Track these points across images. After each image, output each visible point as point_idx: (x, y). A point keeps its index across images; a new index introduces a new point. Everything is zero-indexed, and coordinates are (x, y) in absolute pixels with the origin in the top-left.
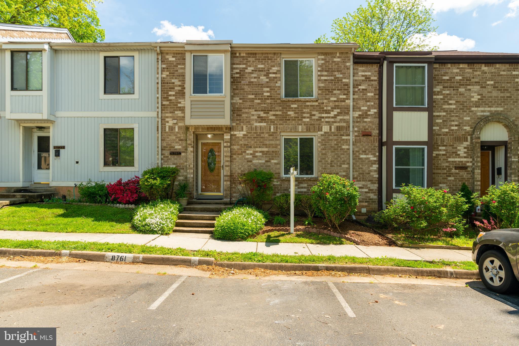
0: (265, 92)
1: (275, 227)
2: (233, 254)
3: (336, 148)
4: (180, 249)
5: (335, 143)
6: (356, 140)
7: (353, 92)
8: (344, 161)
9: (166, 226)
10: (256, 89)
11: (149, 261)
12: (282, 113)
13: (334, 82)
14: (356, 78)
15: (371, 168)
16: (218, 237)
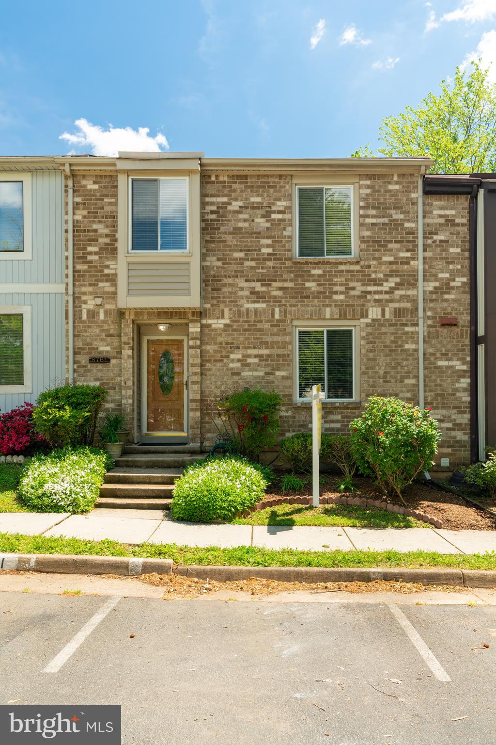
0: (263, 246)
1: (285, 495)
2: (208, 550)
3: (394, 348)
4: (108, 542)
5: (392, 338)
6: (429, 333)
7: (424, 245)
8: (408, 372)
9: (82, 497)
10: (247, 242)
11: (48, 567)
12: (295, 285)
13: (389, 229)
14: (428, 221)
15: (458, 385)
16: (179, 517)
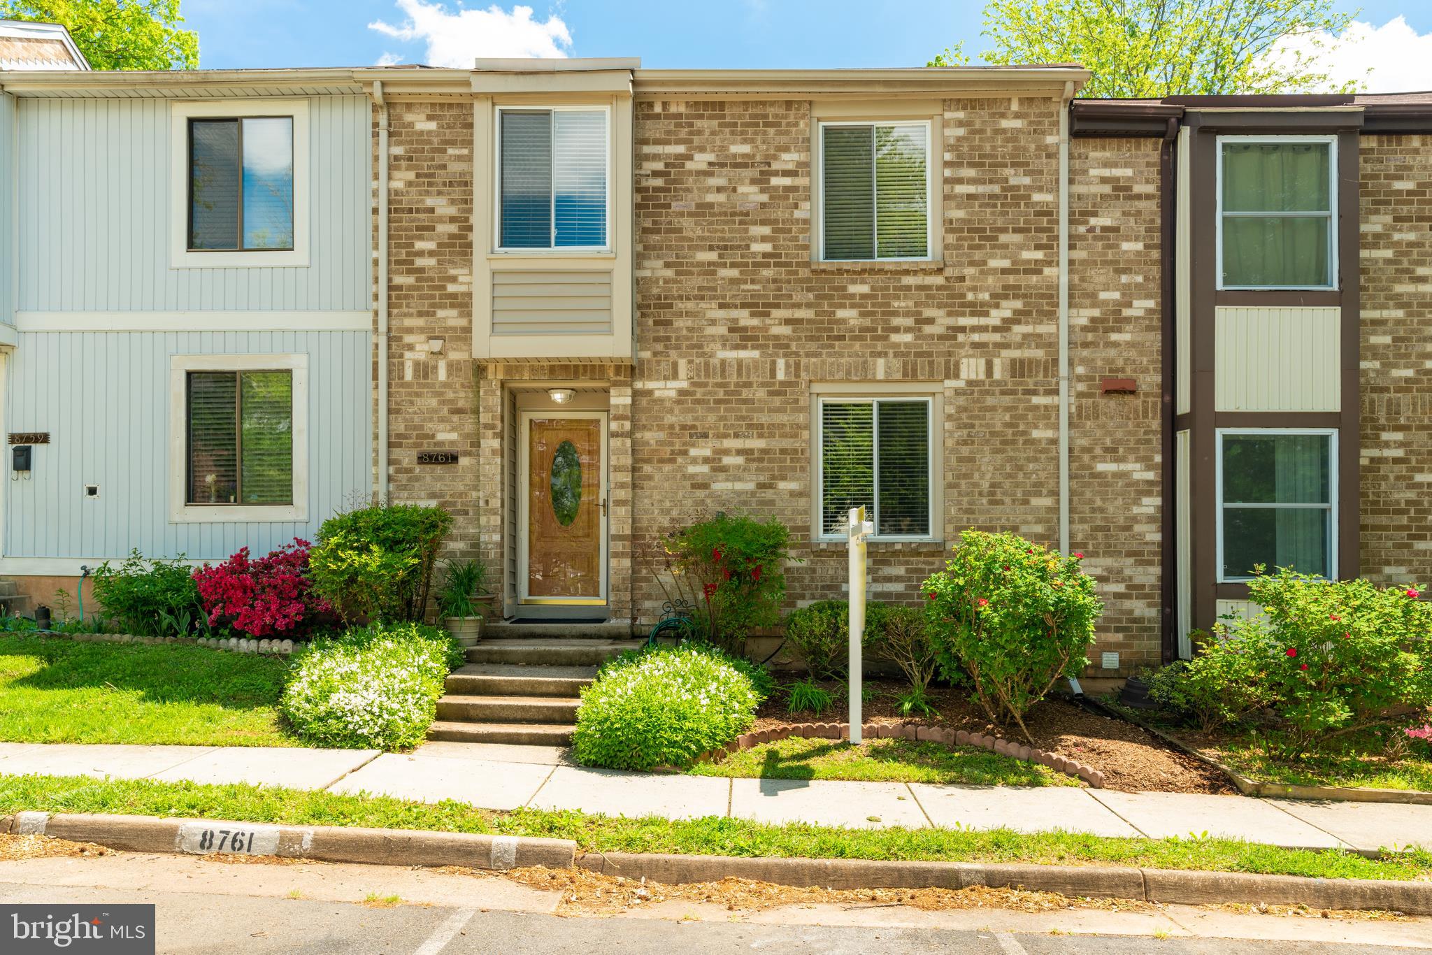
0: (754, 239)
1: (795, 720)
2: (644, 823)
3: (1010, 437)
4: (452, 805)
5: (1007, 418)
6: (1080, 407)
7: (1070, 237)
8: (1038, 484)
9: (403, 719)
10: (723, 231)
11: (336, 851)
12: (817, 315)
13: (1002, 205)
14: (1079, 189)
15: (1136, 510)
16: (589, 760)
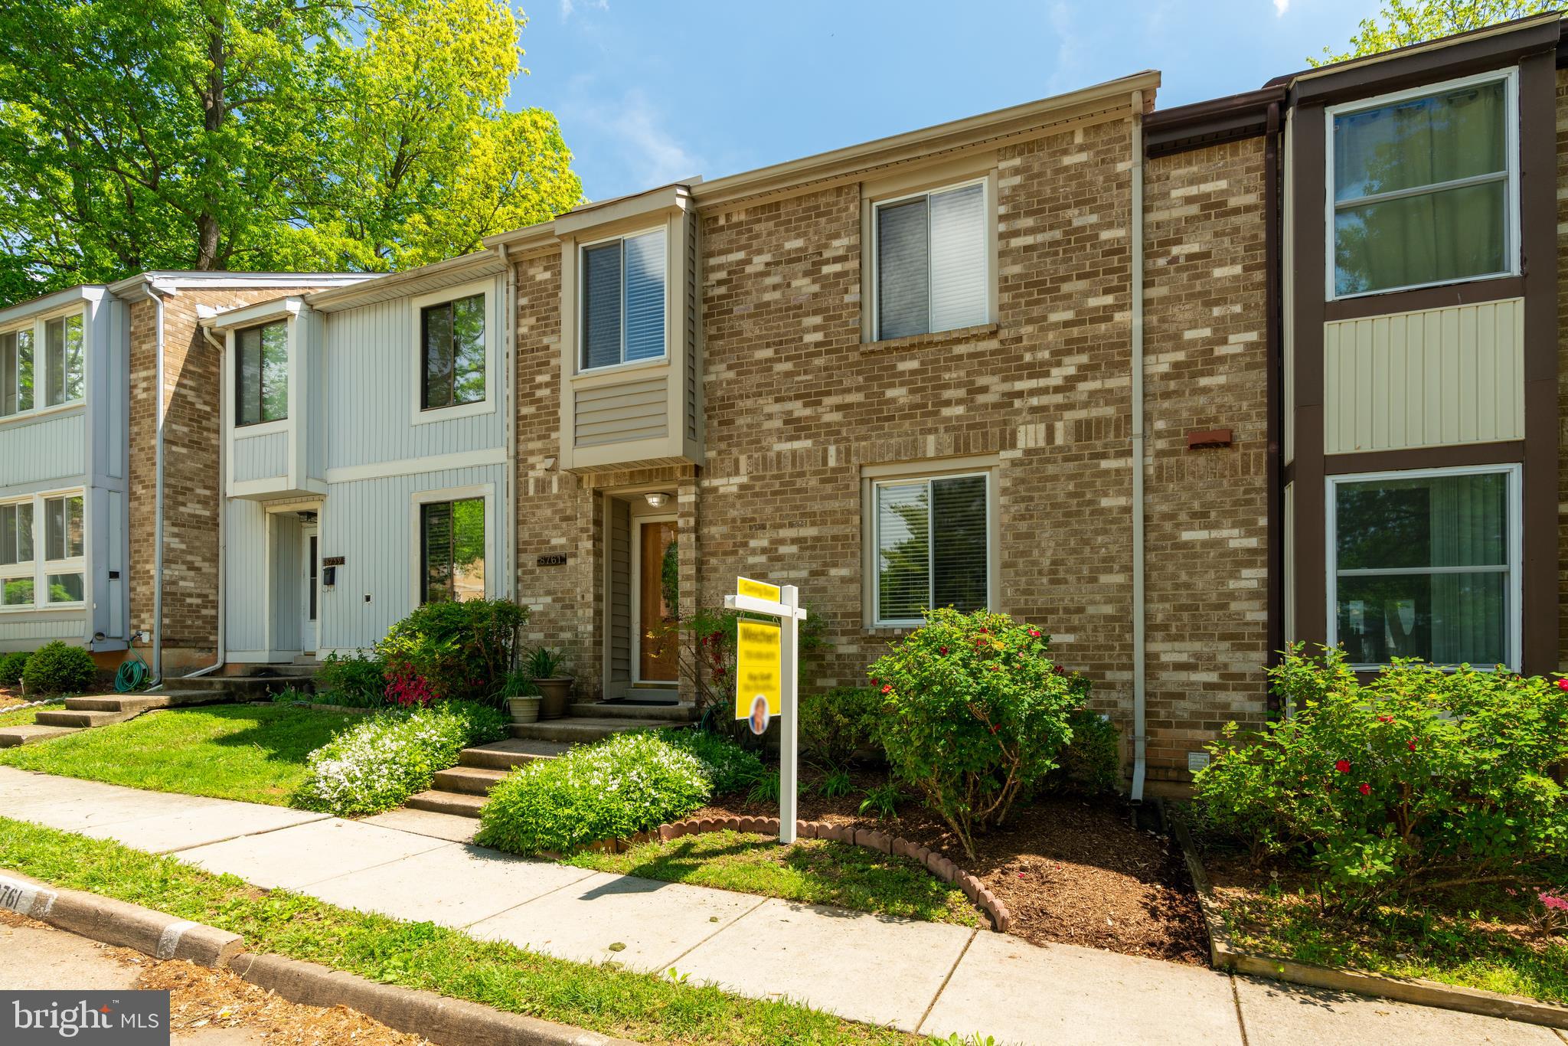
0: (807, 331)
3: (1074, 508)
5: (1071, 487)
6: (1159, 468)
7: (1145, 273)
8: (1109, 559)
12: (866, 397)
13: (1065, 251)
14: (1154, 217)
15: (1232, 584)
